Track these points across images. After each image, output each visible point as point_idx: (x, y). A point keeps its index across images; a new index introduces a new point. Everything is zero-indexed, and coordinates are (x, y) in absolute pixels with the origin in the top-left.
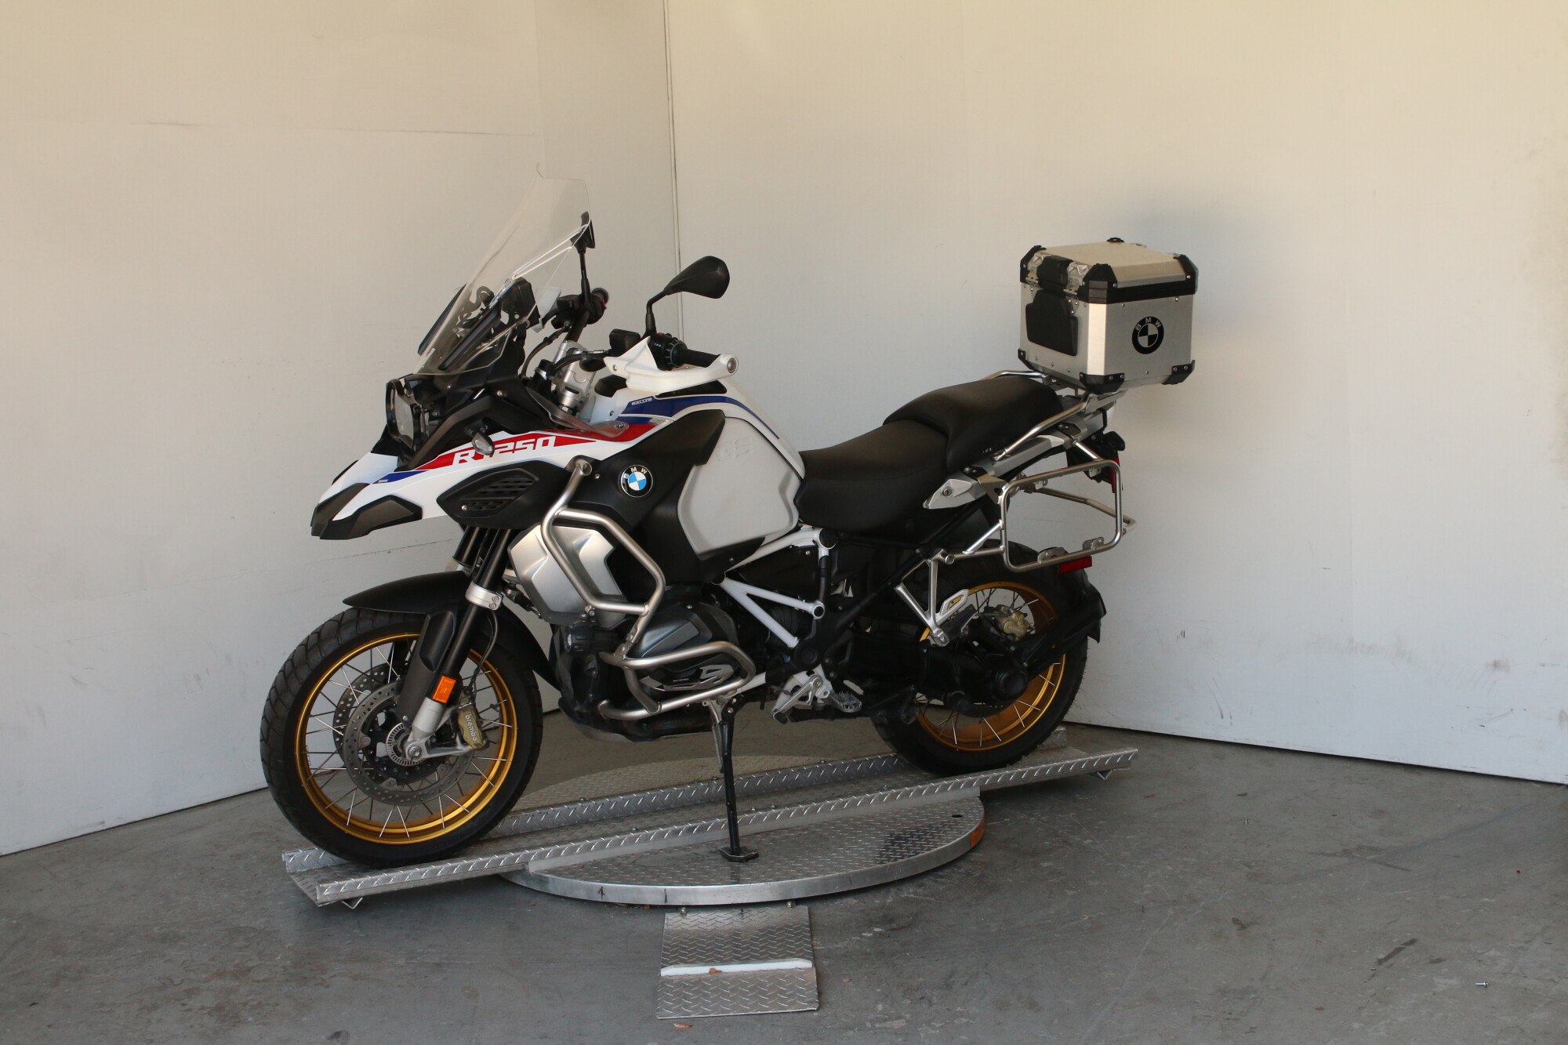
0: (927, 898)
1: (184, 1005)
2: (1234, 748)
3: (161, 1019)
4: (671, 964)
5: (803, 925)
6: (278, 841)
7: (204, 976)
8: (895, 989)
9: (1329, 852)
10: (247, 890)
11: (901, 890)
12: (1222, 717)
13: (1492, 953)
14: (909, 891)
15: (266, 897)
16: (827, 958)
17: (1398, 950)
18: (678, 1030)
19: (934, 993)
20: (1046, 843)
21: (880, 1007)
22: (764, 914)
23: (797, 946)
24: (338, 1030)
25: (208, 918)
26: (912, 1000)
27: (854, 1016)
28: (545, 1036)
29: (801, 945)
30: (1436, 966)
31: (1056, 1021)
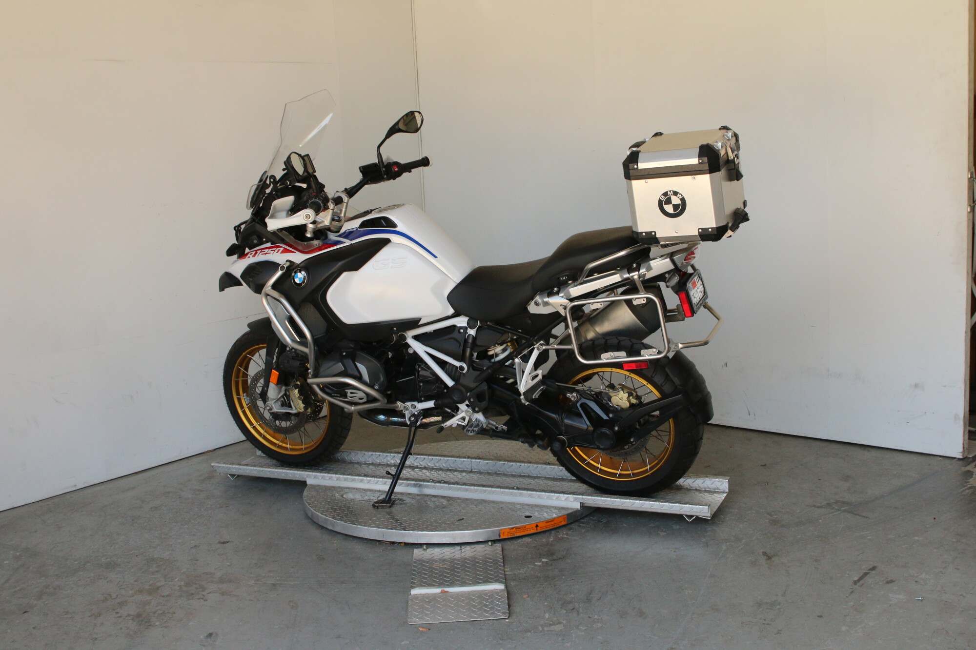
0: (575, 538)
1: (117, 613)
2: (756, 433)
3: (102, 624)
4: (417, 587)
5: (499, 558)
6: (180, 498)
7: (131, 592)
8: (556, 602)
9: (819, 505)
10: (159, 532)
11: (558, 533)
12: (749, 414)
13: (923, 576)
14: (563, 533)
16: (514, 580)
17: (866, 574)
18: (422, 632)
19: (580, 605)
21: (547, 616)
22: (474, 550)
23: (495, 572)
24: (211, 632)
25: (135, 552)
26: (567, 610)
27: (531, 622)
28: (339, 637)
29: (497, 574)
30: (890, 585)
31: (657, 625)
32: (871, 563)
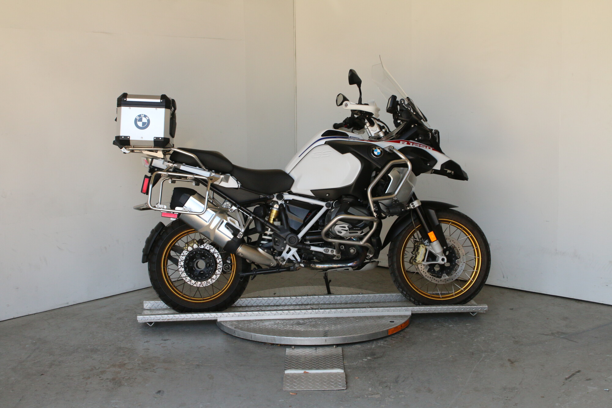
0: (388, 346)
1: (100, 377)
2: (508, 290)
3: (91, 383)
4: (288, 369)
5: (340, 355)
7: (107, 366)
8: (376, 382)
9: (545, 333)
10: (124, 332)
11: (378, 342)
12: (504, 278)
13: (610, 377)
14: (381, 343)
15: (131, 335)
16: (349, 368)
17: (573, 375)
18: (292, 395)
19: (391, 384)
20: (434, 325)
21: (370, 389)
22: (325, 350)
23: (338, 363)
24: (160, 390)
25: (109, 343)
26: (382, 387)
27: (360, 392)
28: (240, 396)
29: (339, 363)
30: (588, 381)
31: (439, 397)
32: (577, 368)
